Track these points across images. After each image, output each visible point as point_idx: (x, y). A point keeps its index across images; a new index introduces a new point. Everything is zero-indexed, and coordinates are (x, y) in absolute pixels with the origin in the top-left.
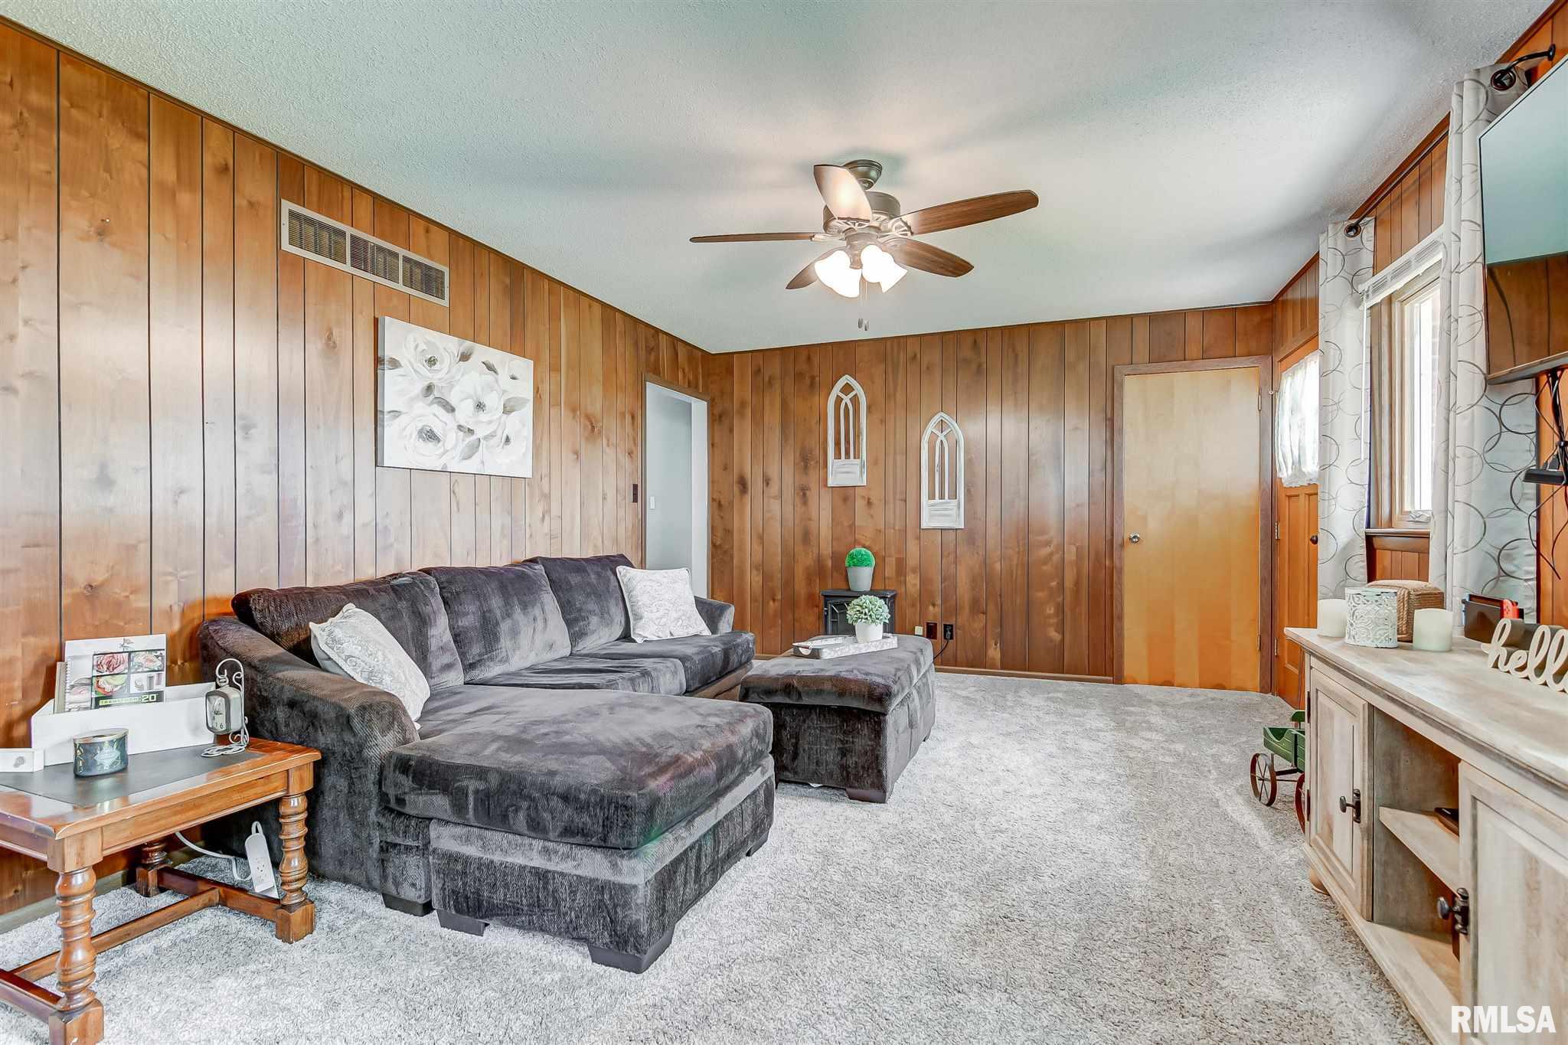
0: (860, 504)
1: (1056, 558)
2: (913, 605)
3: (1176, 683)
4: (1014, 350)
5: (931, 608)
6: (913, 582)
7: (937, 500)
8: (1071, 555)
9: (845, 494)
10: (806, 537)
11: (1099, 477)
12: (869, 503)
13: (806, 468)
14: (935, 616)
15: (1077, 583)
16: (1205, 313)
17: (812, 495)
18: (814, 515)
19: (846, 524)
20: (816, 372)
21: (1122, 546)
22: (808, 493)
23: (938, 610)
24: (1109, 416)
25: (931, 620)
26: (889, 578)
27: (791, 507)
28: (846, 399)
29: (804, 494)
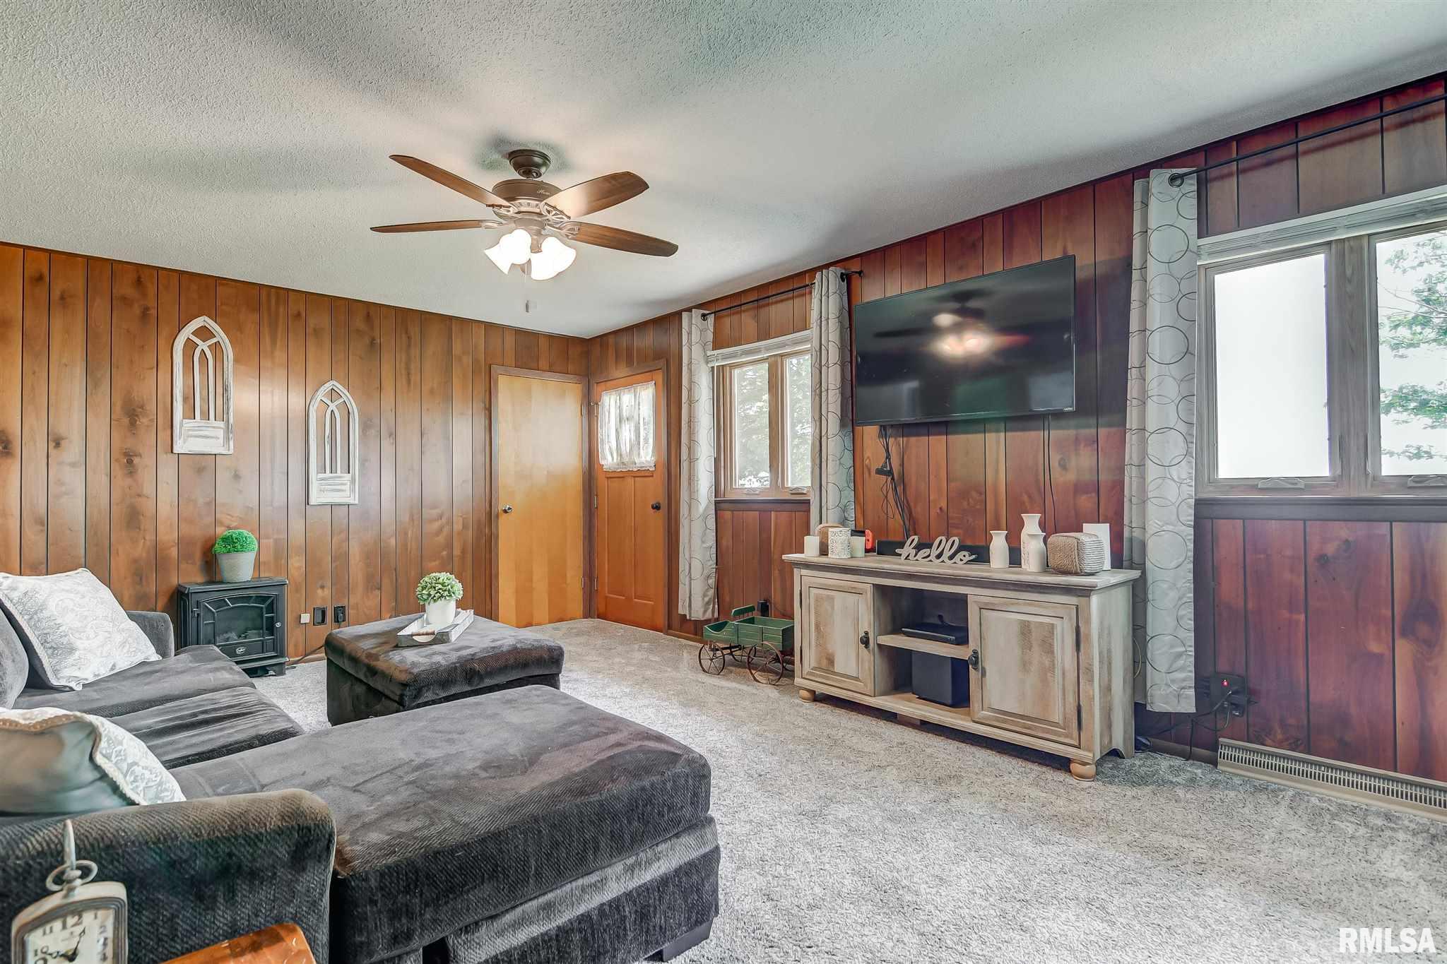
0: (223, 476)
1: (446, 530)
2: (297, 591)
3: (534, 623)
4: (406, 333)
5: (320, 591)
6: (297, 565)
7: (328, 474)
8: (458, 527)
9: (203, 464)
10: (133, 518)
11: (480, 458)
12: (237, 477)
13: (133, 424)
14: (323, 599)
15: (464, 551)
16: (552, 338)
17: (145, 462)
18: (148, 489)
19: (201, 501)
20: (152, 303)
21: (497, 516)
22: (136, 460)
23: (327, 592)
24: (487, 406)
25: (319, 604)
26: (265, 563)
27: (105, 480)
28: (203, 346)
29: (130, 462)
